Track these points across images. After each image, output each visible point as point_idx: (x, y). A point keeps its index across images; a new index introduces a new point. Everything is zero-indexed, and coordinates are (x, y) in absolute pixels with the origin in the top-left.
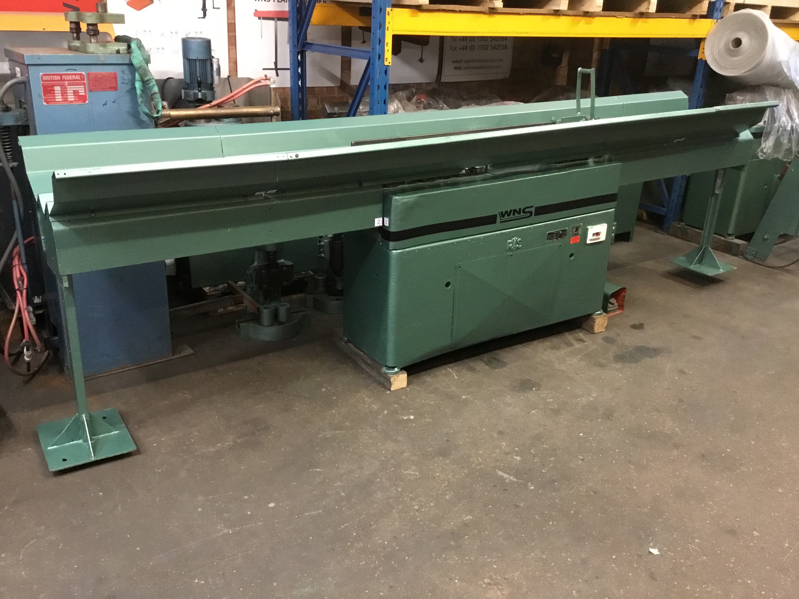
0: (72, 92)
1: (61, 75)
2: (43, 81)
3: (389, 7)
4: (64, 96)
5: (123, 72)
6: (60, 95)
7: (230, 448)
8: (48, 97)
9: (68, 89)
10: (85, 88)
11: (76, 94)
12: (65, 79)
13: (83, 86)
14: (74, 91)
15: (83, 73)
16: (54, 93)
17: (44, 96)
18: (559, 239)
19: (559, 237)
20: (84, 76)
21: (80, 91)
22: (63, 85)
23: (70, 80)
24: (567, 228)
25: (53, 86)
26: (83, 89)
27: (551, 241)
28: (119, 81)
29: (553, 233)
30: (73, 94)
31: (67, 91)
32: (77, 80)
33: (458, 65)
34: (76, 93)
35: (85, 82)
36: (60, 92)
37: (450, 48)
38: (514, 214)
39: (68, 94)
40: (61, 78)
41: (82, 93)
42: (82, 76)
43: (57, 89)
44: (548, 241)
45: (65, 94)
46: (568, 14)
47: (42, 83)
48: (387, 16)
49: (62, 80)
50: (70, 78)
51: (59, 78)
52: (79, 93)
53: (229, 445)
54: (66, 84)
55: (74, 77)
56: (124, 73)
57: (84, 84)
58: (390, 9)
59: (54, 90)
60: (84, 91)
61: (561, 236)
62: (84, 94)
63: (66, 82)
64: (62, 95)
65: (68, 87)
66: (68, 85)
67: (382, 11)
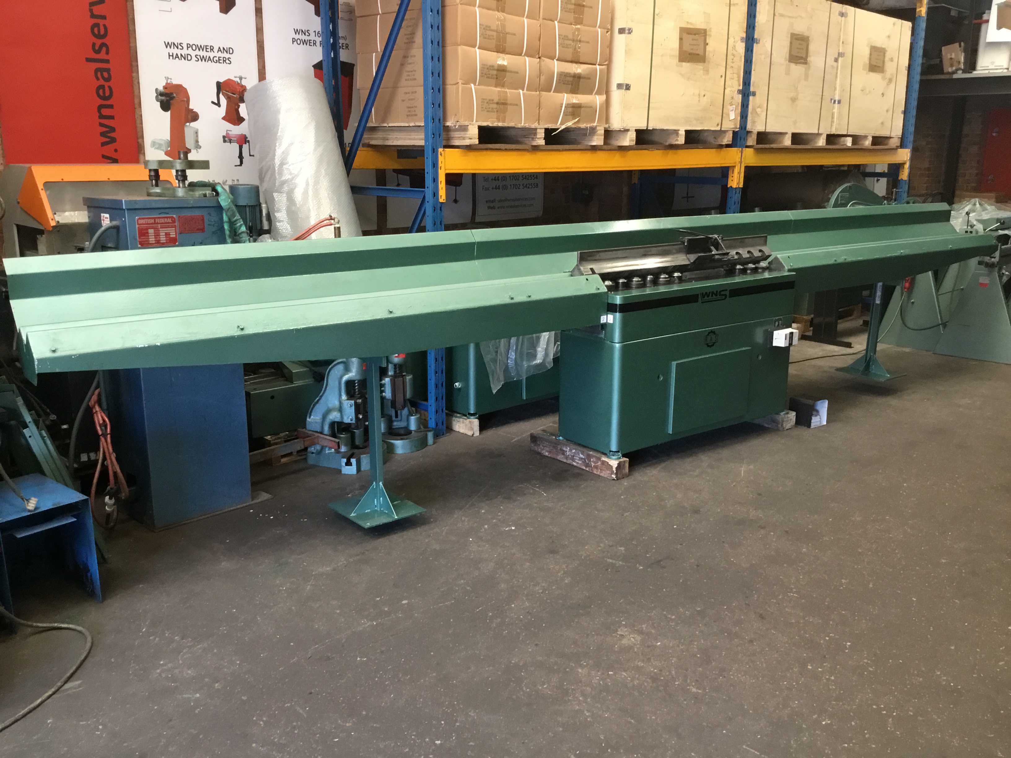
0: (164, 234)
1: (155, 218)
2: (138, 224)
3: (441, 148)
4: (157, 238)
5: (210, 214)
6: (154, 237)
7: (346, 566)
8: (143, 240)
9: (160, 232)
10: (176, 230)
11: (167, 236)
12: (158, 222)
13: (174, 229)
14: (166, 233)
15: (174, 216)
16: (148, 236)
17: (139, 239)
20: (175, 219)
21: (171, 234)
22: (157, 228)
23: (162, 223)
25: (147, 229)
26: (174, 231)
28: (206, 222)
30: (164, 236)
31: (159, 233)
32: (169, 223)
33: (492, 205)
34: (167, 234)
35: (176, 224)
36: (153, 235)
37: (483, 188)
39: (161, 236)
40: (155, 221)
41: (173, 235)
42: (173, 219)
43: (151, 231)
45: (158, 237)
46: (603, 148)
47: (137, 226)
48: (439, 156)
49: (155, 223)
50: (162, 221)
51: (153, 221)
52: (170, 235)
53: (343, 564)
54: (159, 227)
55: (166, 219)
56: (211, 216)
57: (175, 227)
58: (442, 149)
59: (148, 233)
60: (174, 233)
62: (174, 236)
63: (159, 225)
64: (155, 238)
65: (161, 229)
66: (161, 228)
67: (434, 151)
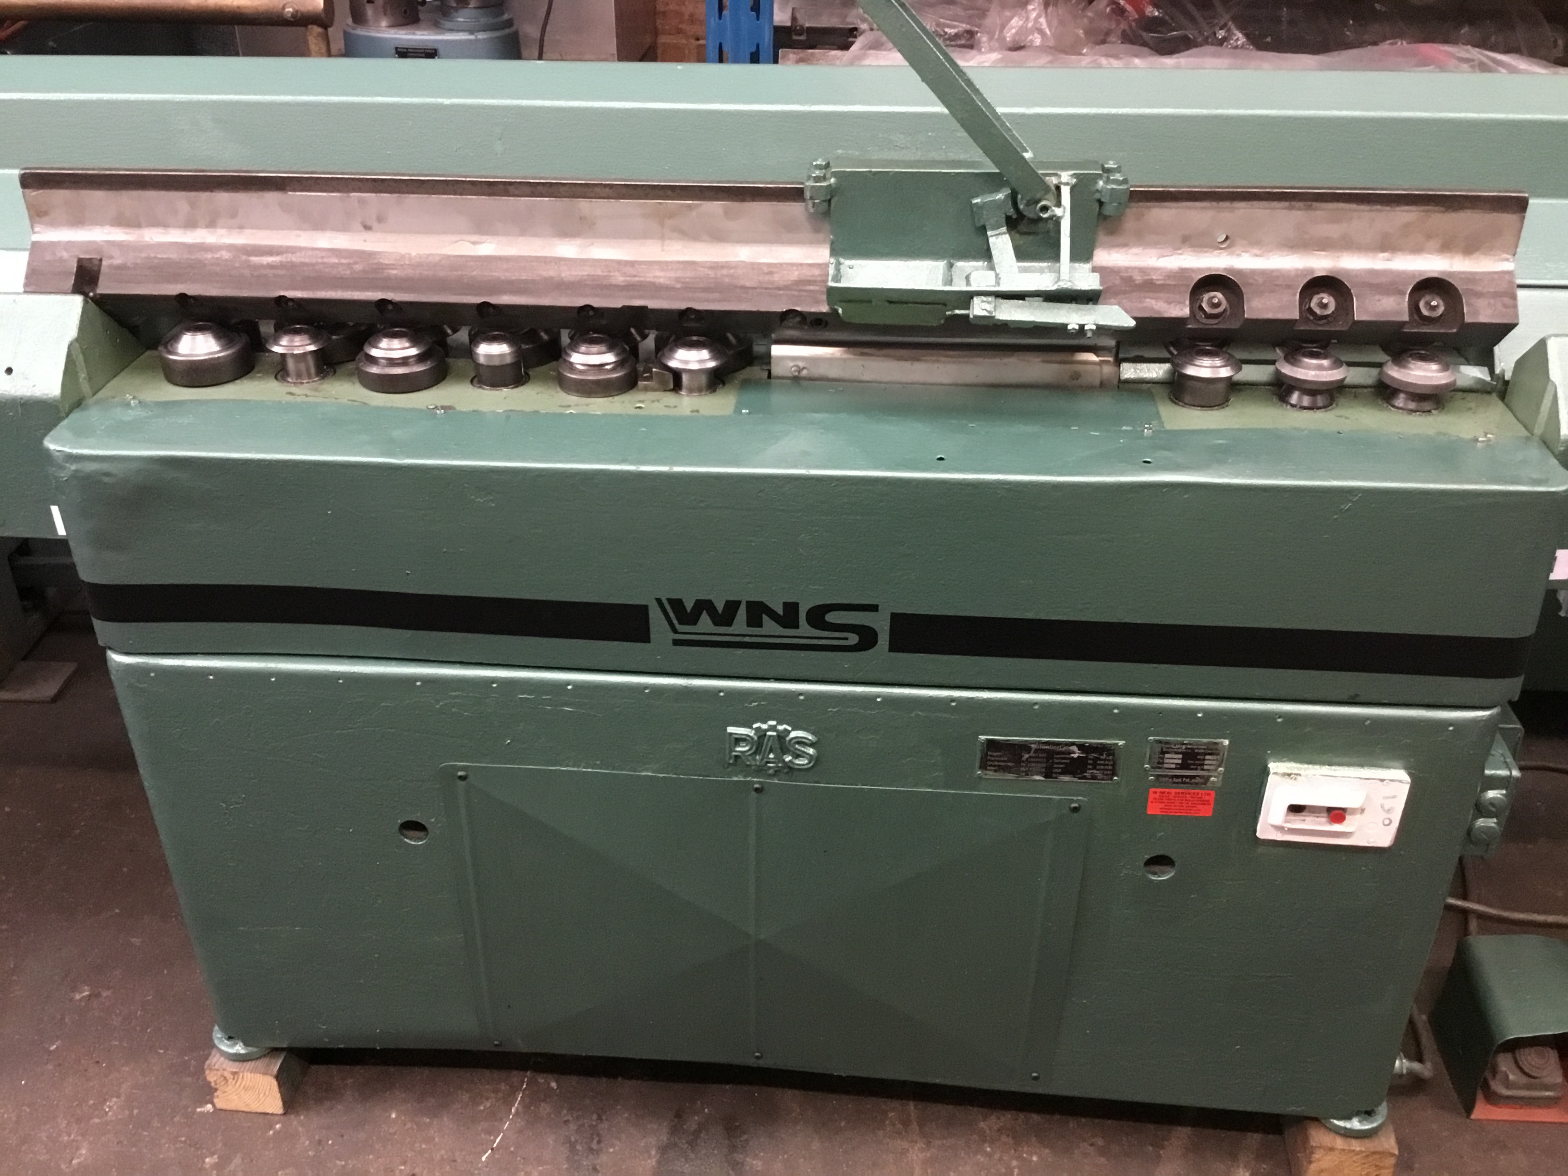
18: (1066, 778)
19: (1064, 772)
24: (1121, 743)
27: (1011, 776)
29: (1025, 747)
38: (754, 620)
44: (991, 774)
61: (1076, 768)
